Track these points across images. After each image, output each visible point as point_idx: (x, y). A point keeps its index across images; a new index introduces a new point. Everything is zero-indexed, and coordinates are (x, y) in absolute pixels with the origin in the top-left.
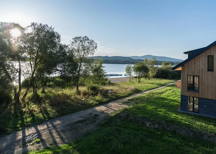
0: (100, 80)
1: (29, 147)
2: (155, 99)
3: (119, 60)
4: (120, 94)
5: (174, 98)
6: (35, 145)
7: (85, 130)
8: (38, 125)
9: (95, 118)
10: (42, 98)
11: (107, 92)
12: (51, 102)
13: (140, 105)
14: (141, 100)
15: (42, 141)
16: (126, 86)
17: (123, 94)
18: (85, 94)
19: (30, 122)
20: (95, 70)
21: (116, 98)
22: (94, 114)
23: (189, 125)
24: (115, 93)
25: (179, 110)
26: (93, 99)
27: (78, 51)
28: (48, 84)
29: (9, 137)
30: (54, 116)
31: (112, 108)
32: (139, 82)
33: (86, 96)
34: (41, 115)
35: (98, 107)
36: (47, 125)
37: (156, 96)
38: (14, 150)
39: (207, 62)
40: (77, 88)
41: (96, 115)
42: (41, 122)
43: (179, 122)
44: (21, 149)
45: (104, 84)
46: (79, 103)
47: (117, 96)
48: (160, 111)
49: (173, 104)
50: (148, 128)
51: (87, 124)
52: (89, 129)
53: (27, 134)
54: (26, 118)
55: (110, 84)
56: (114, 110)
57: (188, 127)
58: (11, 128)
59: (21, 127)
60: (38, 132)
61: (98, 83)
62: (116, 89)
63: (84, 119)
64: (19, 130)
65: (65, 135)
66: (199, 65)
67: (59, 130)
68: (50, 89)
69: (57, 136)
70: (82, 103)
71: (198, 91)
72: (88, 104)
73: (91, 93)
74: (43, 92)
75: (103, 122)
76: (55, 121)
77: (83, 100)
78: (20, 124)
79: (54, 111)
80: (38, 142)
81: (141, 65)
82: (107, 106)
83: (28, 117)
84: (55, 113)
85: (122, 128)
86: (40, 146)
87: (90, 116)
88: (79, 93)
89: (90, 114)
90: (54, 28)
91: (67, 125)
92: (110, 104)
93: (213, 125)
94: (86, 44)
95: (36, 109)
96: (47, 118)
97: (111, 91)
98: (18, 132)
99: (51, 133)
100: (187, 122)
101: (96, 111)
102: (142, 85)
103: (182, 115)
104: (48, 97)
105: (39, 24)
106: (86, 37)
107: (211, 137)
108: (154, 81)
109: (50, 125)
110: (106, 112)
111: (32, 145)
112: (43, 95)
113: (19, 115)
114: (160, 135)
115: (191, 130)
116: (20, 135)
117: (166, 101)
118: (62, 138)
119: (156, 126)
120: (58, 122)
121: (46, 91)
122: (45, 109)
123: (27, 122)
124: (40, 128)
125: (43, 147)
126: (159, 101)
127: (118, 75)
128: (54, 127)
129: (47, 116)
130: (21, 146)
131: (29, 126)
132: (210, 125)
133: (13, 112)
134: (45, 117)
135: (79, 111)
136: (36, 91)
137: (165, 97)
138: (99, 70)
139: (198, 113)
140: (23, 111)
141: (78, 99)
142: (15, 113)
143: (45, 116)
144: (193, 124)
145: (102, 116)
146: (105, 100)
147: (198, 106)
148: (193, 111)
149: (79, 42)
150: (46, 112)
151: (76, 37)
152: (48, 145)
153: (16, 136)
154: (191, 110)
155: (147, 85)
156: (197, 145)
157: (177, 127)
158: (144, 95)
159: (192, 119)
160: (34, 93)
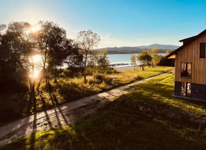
0: (105, 69)
1: (38, 128)
2: (153, 86)
3: (127, 50)
4: (122, 81)
5: (171, 84)
6: (43, 127)
7: (86, 114)
8: (48, 110)
9: (97, 103)
10: (53, 87)
11: (112, 80)
12: (60, 91)
13: (138, 91)
14: (141, 86)
15: (50, 123)
16: (129, 74)
17: (125, 82)
18: (91, 82)
19: (41, 107)
20: (100, 61)
21: (119, 85)
22: (96, 100)
23: (179, 108)
24: (118, 80)
25: (173, 95)
26: (98, 87)
27: (83, 44)
28: (60, 74)
29: (23, 120)
30: (61, 102)
31: (113, 94)
32: (143, 70)
33: (92, 85)
34: (50, 102)
35: (101, 94)
36: (55, 110)
37: (155, 82)
38: (25, 130)
39: (199, 49)
40: (85, 78)
41: (98, 101)
42: (50, 108)
43: (170, 106)
44: (32, 129)
45: (110, 73)
46: (85, 91)
47: (120, 84)
48: (154, 97)
49: (169, 89)
50: (141, 111)
51: (89, 109)
52: (90, 113)
53: (37, 118)
54: (38, 105)
55: (116, 72)
56: (115, 96)
57: (178, 110)
58: (25, 113)
59: (33, 112)
60: (47, 115)
61: (103, 73)
62: (120, 77)
63: (87, 104)
64: (32, 115)
65: (69, 119)
66: (192, 52)
67: (64, 114)
68: (61, 79)
69: (62, 120)
70: (87, 90)
71: (191, 77)
72: (93, 91)
73: (97, 81)
74: (55, 82)
75: (103, 107)
76: (62, 107)
77: (89, 87)
78: (33, 110)
79: (62, 98)
80: (46, 124)
81: (144, 54)
82: (109, 93)
83: (40, 104)
84: (62, 99)
85: (117, 112)
86: (47, 127)
87: (93, 102)
88: (86, 81)
89: (94, 100)
90: (58, 25)
91: (72, 110)
92: (113, 91)
93: (202, 108)
94: (91, 37)
95: (47, 97)
96: (56, 104)
97: (115, 79)
98: (31, 116)
99: (57, 117)
100: (177, 106)
101: (99, 97)
102: (145, 73)
103: (175, 99)
104: (59, 86)
105: (46, 22)
106: (89, 31)
107: (198, 119)
108: (158, 69)
109: (58, 110)
110: (107, 98)
111: (40, 127)
112: (55, 84)
113: (33, 102)
114: (150, 117)
115: (180, 113)
116: (32, 119)
117: (163, 87)
118: (66, 121)
119: (149, 109)
120: (64, 108)
121: (58, 81)
122: (54, 96)
123: (38, 108)
124: (49, 112)
125: (49, 129)
126: (157, 87)
127: (125, 64)
128: (61, 111)
129: (56, 102)
130: (31, 128)
131: (40, 111)
132: (199, 108)
133: (28, 99)
134: (53, 104)
135: (84, 97)
136: (49, 81)
137: (163, 83)
138: (103, 60)
139: (190, 97)
140: (36, 98)
141: (84, 87)
142: (30, 100)
143: (54, 102)
144: (183, 107)
145: (103, 102)
146: (108, 87)
147: (190, 91)
148: (186, 96)
149: (84, 35)
150: (56, 99)
151: (81, 32)
152: (54, 127)
153: (28, 119)
154: (185, 94)
155: (150, 72)
156: (182, 126)
157: (167, 110)
158: (145, 82)
159: (184, 102)
160: (47, 83)
